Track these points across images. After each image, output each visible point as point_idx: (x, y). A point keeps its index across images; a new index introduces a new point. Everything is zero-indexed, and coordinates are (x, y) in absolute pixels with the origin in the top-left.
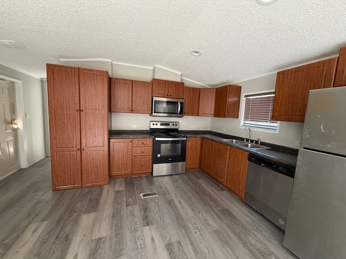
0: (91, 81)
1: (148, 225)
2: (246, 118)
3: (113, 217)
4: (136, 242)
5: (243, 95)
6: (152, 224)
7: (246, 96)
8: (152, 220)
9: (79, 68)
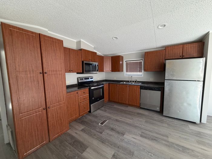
0: (51, 47)
1: (124, 135)
2: (127, 71)
3: (103, 142)
4: (130, 144)
5: (124, 61)
6: (125, 133)
7: (126, 61)
8: (122, 132)
9: (39, 34)
